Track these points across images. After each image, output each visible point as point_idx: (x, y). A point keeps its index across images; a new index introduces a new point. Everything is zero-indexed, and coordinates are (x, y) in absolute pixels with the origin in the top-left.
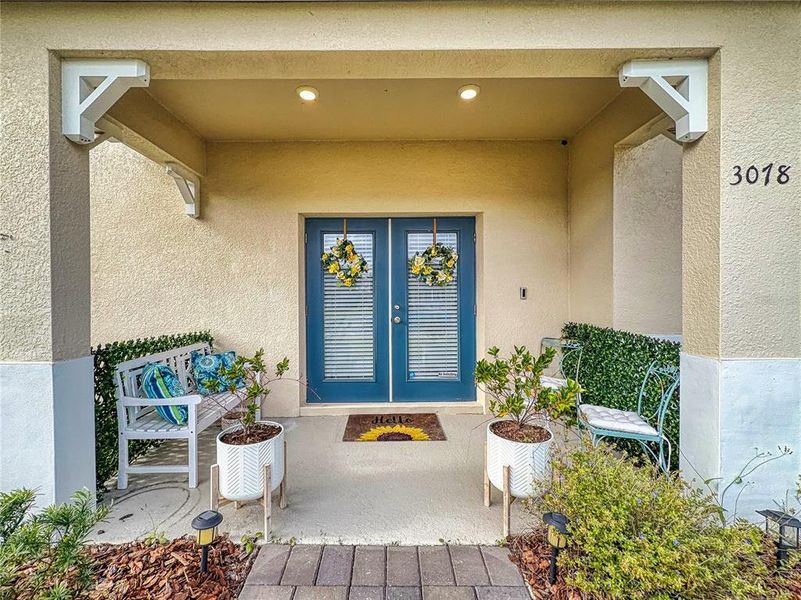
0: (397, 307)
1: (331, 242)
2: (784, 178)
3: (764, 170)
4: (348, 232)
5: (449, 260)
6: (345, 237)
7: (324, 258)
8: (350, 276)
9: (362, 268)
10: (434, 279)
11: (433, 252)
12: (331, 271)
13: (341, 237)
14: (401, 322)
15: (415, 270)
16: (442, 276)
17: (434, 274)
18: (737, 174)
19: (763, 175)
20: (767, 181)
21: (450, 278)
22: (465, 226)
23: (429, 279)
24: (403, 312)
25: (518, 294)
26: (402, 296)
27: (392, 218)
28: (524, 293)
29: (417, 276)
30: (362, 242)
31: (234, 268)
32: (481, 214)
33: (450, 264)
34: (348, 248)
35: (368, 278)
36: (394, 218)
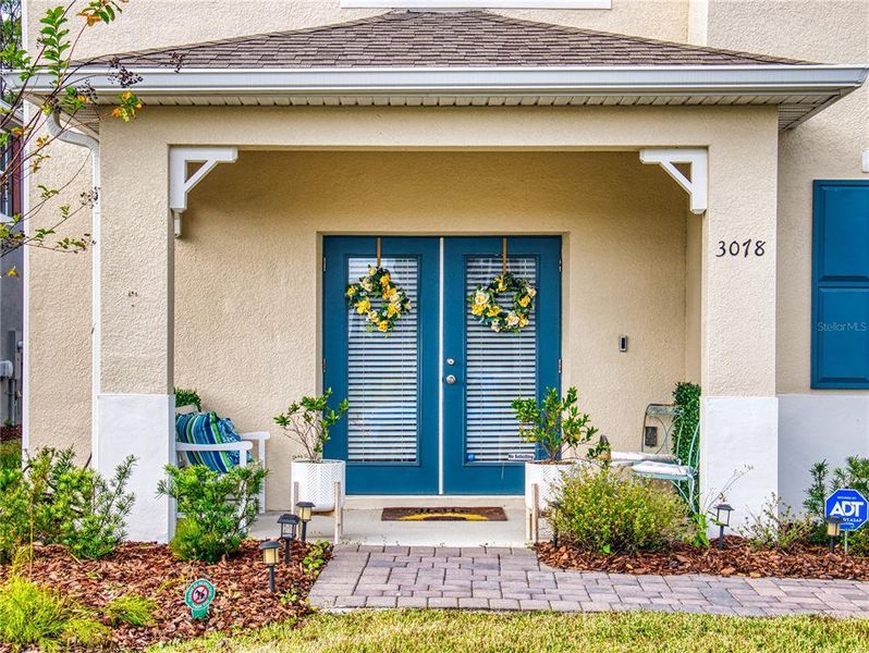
0: (451, 361)
1: (360, 269)
2: (760, 252)
3: (744, 244)
4: (382, 256)
5: (523, 296)
6: (379, 262)
7: (351, 292)
8: (386, 318)
9: (403, 308)
10: (502, 323)
11: (500, 285)
12: (360, 311)
13: (373, 263)
14: (456, 382)
15: (476, 310)
16: (513, 319)
17: (502, 316)
18: (722, 248)
19: (743, 249)
20: (746, 254)
21: (525, 322)
22: (547, 250)
23: (495, 323)
24: (460, 368)
25: (617, 345)
26: (458, 348)
27: (445, 237)
28: (624, 343)
29: (478, 318)
30: (402, 272)
31: (228, 306)
32: (568, 233)
33: (524, 302)
34: (383, 280)
35: (410, 321)
36: (450, 239)
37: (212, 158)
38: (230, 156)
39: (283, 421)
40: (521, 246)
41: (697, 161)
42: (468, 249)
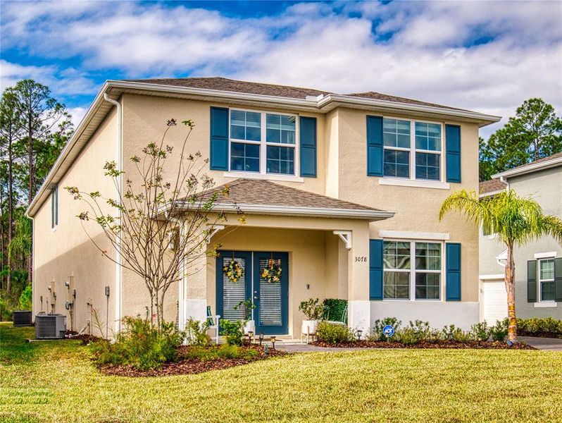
0: (255, 292)
1: (227, 260)
2: (365, 260)
3: (361, 258)
4: (236, 257)
5: (278, 271)
6: (233, 259)
7: (226, 269)
8: (236, 278)
9: (242, 274)
10: (272, 280)
11: (272, 268)
12: (228, 275)
14: (257, 299)
15: (264, 276)
16: (275, 278)
17: (272, 278)
18: (356, 259)
20: (362, 261)
21: (278, 280)
22: (284, 257)
23: (270, 280)
24: (258, 294)
25: (306, 287)
26: (257, 288)
28: (308, 286)
29: (264, 278)
30: (240, 262)
32: (292, 252)
33: (279, 273)
34: (236, 265)
35: (242, 279)
36: (254, 252)
37: (218, 228)
38: (223, 228)
39: (236, 308)
40: (276, 255)
41: (349, 234)
42: (262, 256)
